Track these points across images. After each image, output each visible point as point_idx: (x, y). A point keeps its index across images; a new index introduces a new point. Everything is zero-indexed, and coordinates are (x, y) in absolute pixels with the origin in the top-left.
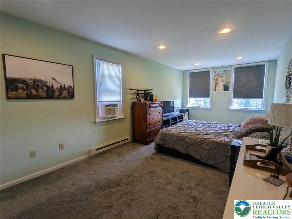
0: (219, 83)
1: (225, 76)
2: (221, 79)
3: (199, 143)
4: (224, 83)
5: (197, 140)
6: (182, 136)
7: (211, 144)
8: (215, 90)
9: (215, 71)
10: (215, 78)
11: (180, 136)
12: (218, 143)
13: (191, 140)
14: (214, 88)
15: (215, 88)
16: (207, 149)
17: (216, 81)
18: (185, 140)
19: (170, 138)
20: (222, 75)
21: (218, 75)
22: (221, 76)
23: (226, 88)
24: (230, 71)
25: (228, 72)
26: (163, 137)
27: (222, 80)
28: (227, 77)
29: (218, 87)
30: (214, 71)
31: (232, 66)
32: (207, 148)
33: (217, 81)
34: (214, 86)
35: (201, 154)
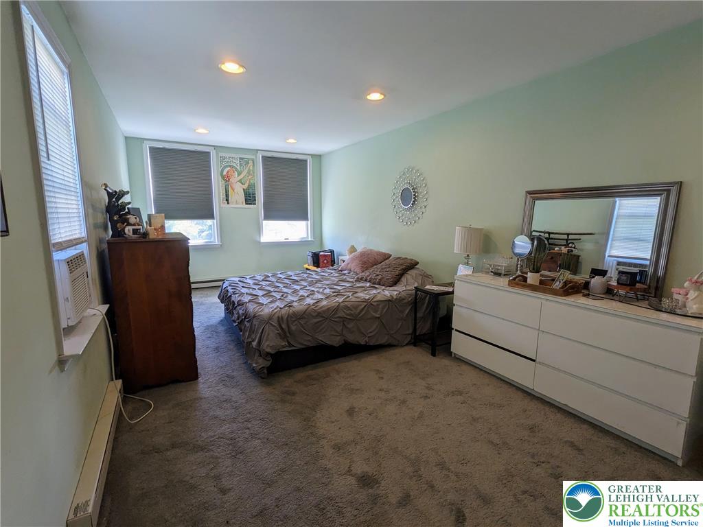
0: (234, 186)
1: (246, 171)
2: (239, 175)
3: (363, 313)
4: (245, 186)
5: (358, 306)
6: (328, 309)
7: (380, 306)
8: (227, 200)
9: (224, 155)
10: (224, 173)
11: (324, 312)
12: (390, 300)
13: (348, 312)
14: (223, 196)
15: (227, 196)
16: (376, 318)
17: (226, 179)
18: (337, 316)
19: (302, 323)
20: (238, 168)
21: (230, 166)
22: (236, 170)
23: (250, 199)
24: (253, 160)
25: (251, 162)
26: (284, 326)
27: (241, 180)
28: (249, 173)
29: (232, 196)
30: (220, 154)
31: (257, 150)
32: (378, 316)
33: (229, 180)
34: (223, 192)
35: (369, 331)
